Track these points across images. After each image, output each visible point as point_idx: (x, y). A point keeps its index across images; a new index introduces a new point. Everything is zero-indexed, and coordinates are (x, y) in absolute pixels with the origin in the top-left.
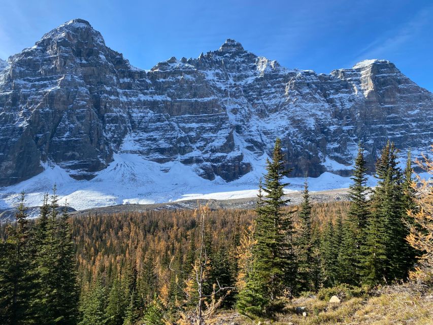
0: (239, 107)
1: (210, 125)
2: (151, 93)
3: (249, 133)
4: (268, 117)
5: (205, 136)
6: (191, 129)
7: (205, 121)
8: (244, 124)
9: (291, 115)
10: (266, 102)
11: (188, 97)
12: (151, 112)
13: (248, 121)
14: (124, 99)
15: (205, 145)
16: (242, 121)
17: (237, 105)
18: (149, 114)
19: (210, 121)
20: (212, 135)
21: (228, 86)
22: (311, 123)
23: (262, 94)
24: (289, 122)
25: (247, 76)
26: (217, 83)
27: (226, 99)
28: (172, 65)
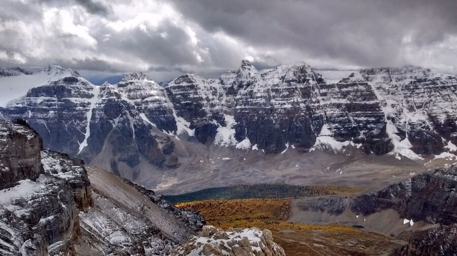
0: (397, 103)
1: (373, 119)
2: (338, 98)
3: (399, 124)
4: (415, 111)
5: (369, 126)
6: (360, 122)
7: (370, 116)
8: (397, 117)
9: (429, 112)
10: (415, 99)
11: (360, 101)
12: (338, 110)
13: (400, 114)
14: (322, 103)
15: (368, 132)
16: (396, 114)
17: (395, 101)
18: (336, 112)
19: (373, 116)
20: (373, 126)
21: (391, 86)
22: (442, 119)
23: (414, 93)
24: (427, 117)
25: (405, 78)
26: (383, 84)
27: (388, 96)
28: (351, 78)
